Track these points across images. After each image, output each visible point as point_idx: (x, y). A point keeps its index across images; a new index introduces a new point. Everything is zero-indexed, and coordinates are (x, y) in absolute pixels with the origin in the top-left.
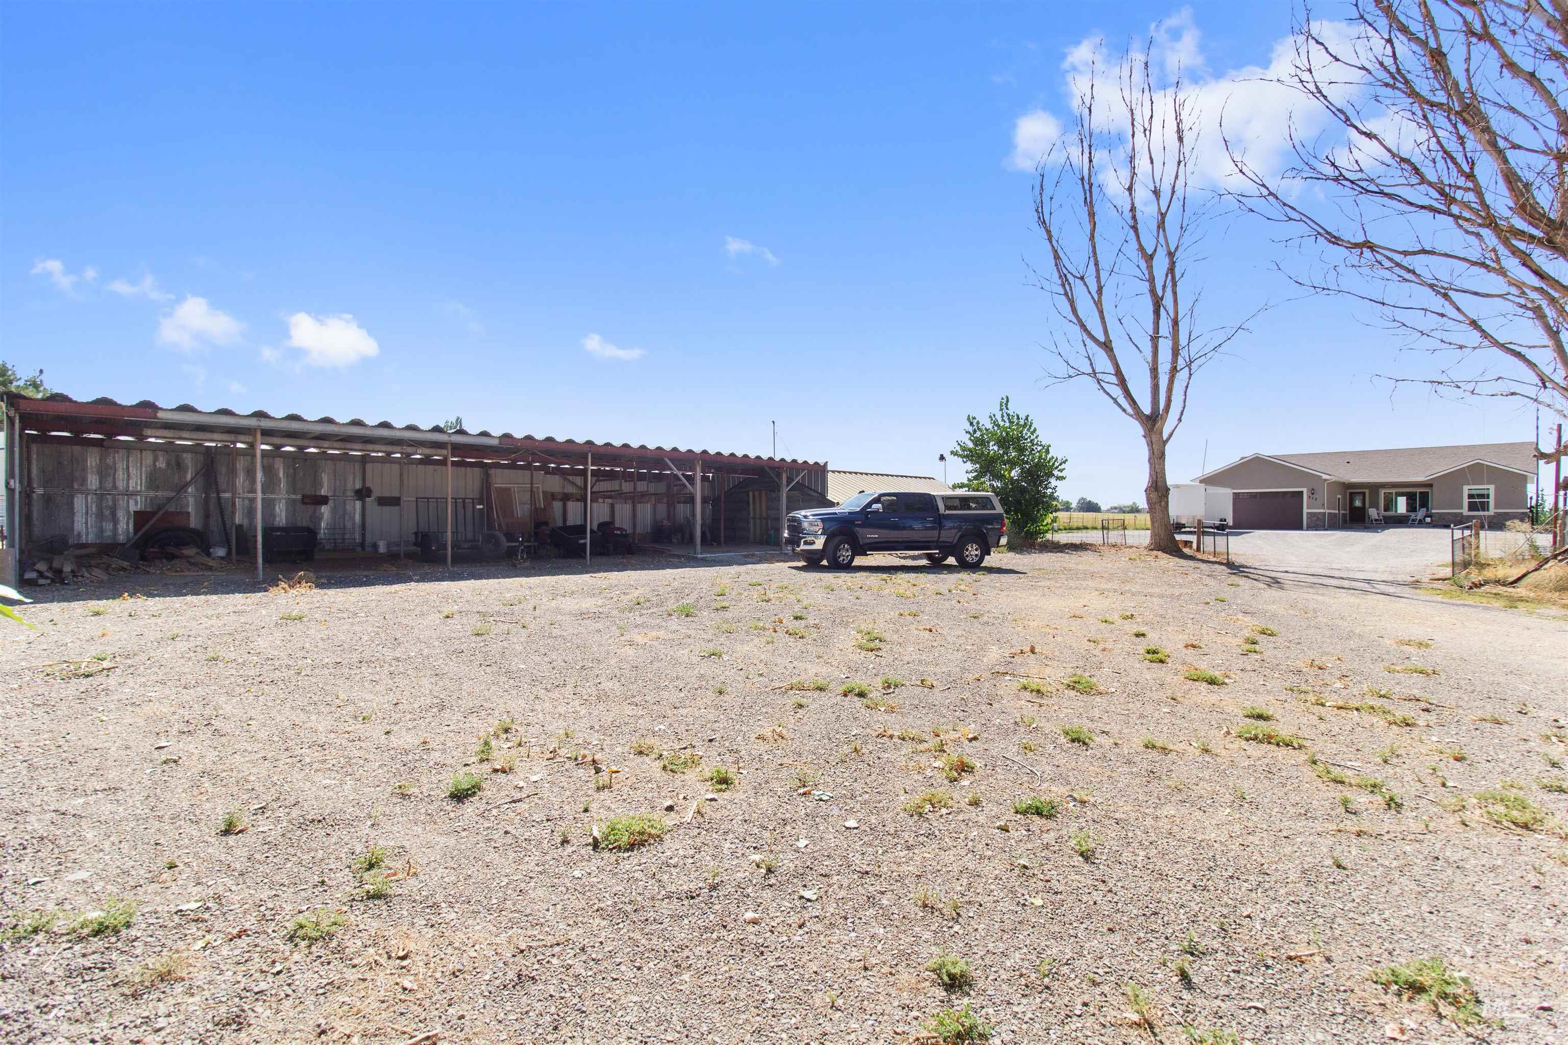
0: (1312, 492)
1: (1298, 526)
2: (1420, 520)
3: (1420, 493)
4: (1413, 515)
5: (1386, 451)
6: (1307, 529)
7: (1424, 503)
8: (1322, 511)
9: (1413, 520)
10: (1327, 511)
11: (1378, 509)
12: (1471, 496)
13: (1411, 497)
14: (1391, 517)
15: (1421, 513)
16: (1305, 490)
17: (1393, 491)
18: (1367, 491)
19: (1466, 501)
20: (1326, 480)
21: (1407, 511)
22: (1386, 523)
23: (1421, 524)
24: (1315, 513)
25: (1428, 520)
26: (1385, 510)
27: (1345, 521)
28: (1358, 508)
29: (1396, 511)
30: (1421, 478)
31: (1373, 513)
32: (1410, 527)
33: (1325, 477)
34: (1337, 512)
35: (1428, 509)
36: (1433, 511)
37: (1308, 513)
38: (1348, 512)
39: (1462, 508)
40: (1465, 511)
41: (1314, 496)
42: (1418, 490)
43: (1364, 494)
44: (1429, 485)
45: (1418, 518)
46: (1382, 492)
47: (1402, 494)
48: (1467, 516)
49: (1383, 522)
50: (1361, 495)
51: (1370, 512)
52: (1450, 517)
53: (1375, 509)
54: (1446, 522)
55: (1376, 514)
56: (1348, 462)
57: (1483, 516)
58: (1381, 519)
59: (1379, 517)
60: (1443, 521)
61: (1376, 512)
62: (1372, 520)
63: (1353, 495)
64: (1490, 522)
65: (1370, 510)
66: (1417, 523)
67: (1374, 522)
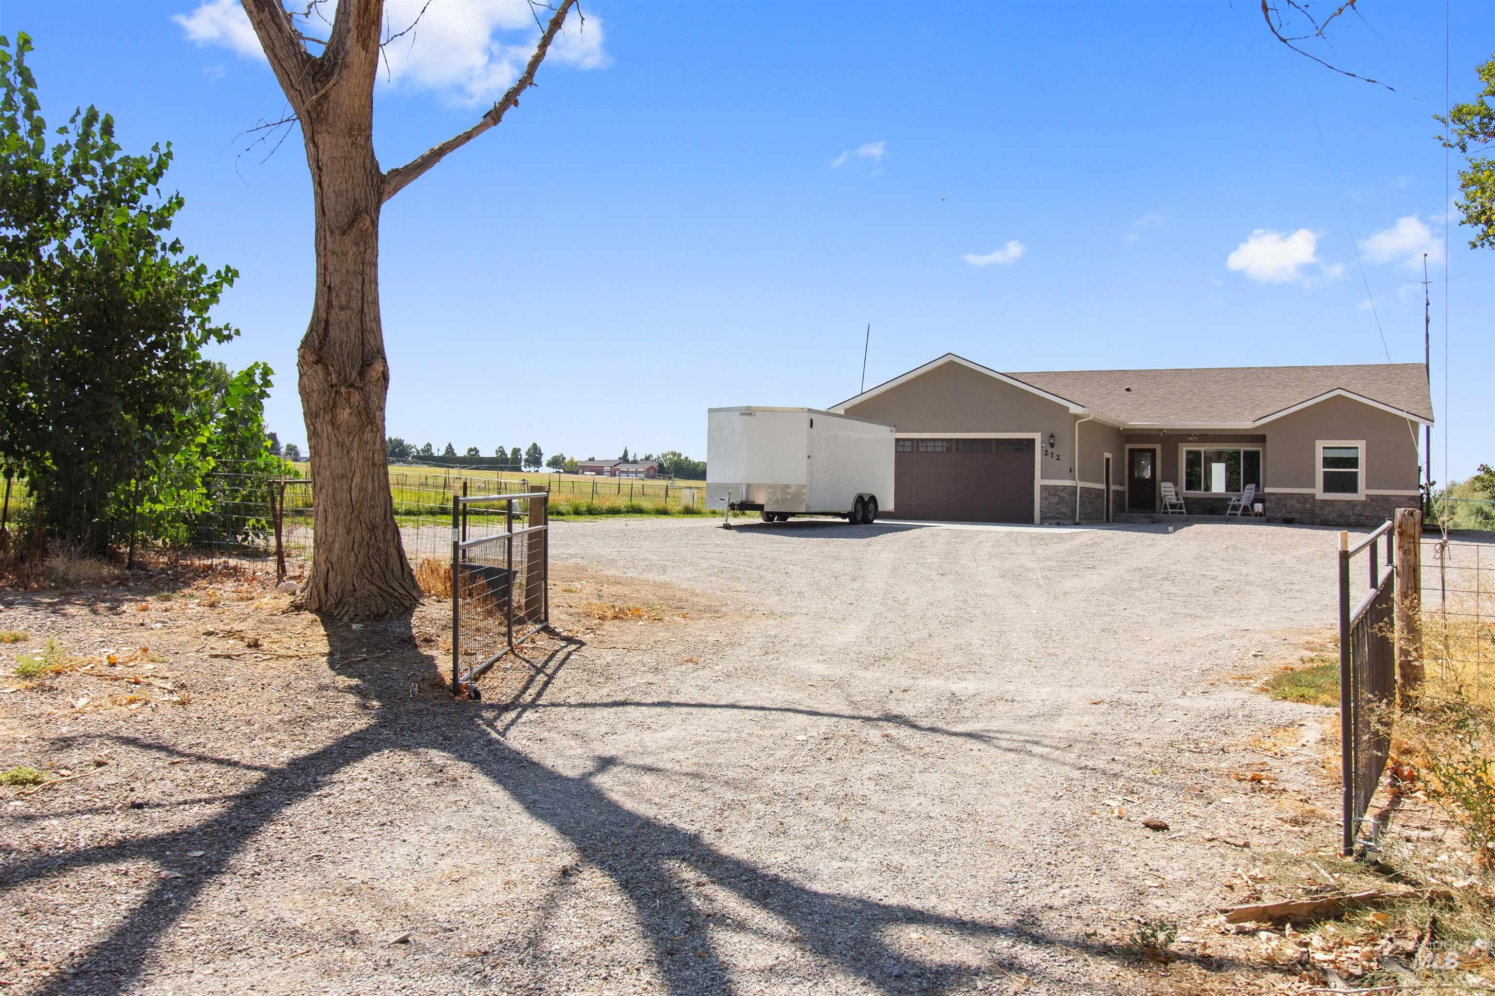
0: (1051, 441)
1: (1026, 519)
2: (1246, 508)
3: (1245, 453)
4: (1233, 496)
5: (1191, 372)
6: (1042, 524)
7: (1253, 476)
8: (1068, 483)
9: (1235, 508)
10: (1080, 484)
11: (1176, 485)
12: (1328, 462)
13: (1231, 460)
14: (1197, 501)
15: (1248, 493)
16: (1037, 437)
17: (1202, 448)
18: (1158, 447)
19: (1320, 470)
20: (1077, 417)
21: (1227, 489)
22: (1189, 512)
23: (1247, 516)
24: (1055, 488)
25: (1258, 507)
26: (1190, 485)
27: (1120, 508)
28: (1143, 480)
29: (1208, 488)
30: (1246, 423)
31: (1168, 491)
32: (1228, 521)
33: (1074, 409)
34: (1103, 486)
35: (1258, 486)
36: (1267, 490)
37: (1044, 488)
38: (1125, 488)
39: (1313, 486)
40: (1319, 492)
41: (1055, 451)
42: (1243, 448)
43: (1153, 451)
44: (1258, 437)
45: (1243, 503)
46: (1184, 449)
47: (1219, 457)
48: (1322, 501)
49: (1184, 510)
50: (1149, 454)
51: (1162, 489)
52: (1294, 502)
53: (1171, 485)
54: (1287, 512)
55: (1173, 493)
56: (1128, 390)
57: (1349, 502)
58: (1181, 504)
59: (1178, 499)
60: (1284, 511)
61: (1173, 489)
62: (1166, 505)
63: (1136, 454)
64: (1360, 515)
65: (1163, 484)
66: (1239, 512)
67: (1170, 511)
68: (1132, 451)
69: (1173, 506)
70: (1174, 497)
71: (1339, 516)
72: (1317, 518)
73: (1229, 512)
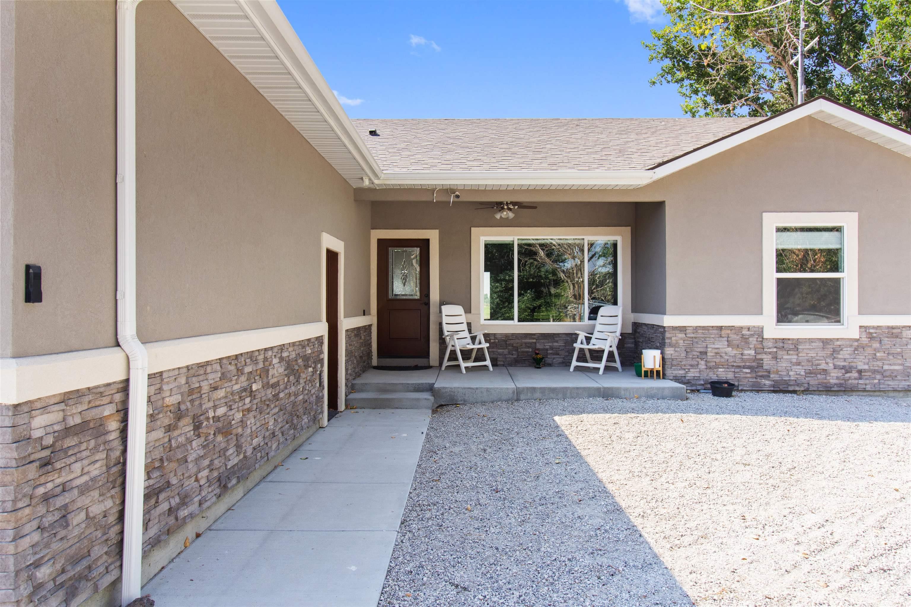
3: (592, 246)
11: (470, 310)
12: (785, 259)
14: (506, 340)
17: (515, 237)
18: (433, 236)
19: (770, 277)
25: (653, 358)
28: (405, 302)
31: (453, 323)
36: (669, 321)
38: (372, 319)
39: (757, 309)
40: (768, 323)
42: (589, 237)
43: (424, 245)
46: (481, 239)
48: (776, 340)
49: (488, 363)
50: (417, 251)
51: (445, 320)
52: (721, 345)
53: (459, 310)
54: (709, 368)
55: (464, 327)
56: (373, 133)
57: (825, 342)
58: (480, 350)
59: (473, 339)
60: (702, 365)
61: (463, 319)
62: (453, 353)
63: (393, 251)
64: (848, 370)
65: (446, 309)
66: (602, 366)
67: (463, 365)
68: (384, 245)
69: (466, 354)
70: (466, 334)
71: (809, 373)
72: (767, 377)
73: (574, 363)
